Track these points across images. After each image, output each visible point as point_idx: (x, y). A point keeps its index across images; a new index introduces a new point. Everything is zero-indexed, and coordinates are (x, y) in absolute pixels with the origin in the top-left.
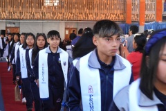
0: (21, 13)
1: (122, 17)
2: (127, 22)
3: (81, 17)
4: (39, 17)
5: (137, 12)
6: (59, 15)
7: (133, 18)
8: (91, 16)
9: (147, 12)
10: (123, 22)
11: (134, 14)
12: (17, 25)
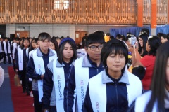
0: (30, 17)
1: (133, 20)
2: (138, 25)
3: (92, 20)
4: (49, 20)
5: (149, 14)
6: (69, 18)
7: (145, 21)
8: (102, 19)
9: (158, 15)
10: (135, 24)
11: (146, 17)
12: (26, 29)
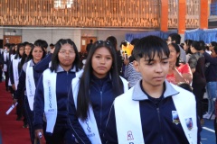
0: (23, 18)
1: (155, 23)
2: (162, 29)
3: (103, 22)
4: (47, 22)
5: (176, 16)
6: (74, 20)
7: (171, 24)
8: (115, 21)
9: (188, 17)
10: (158, 28)
11: (172, 19)
12: (18, 33)
